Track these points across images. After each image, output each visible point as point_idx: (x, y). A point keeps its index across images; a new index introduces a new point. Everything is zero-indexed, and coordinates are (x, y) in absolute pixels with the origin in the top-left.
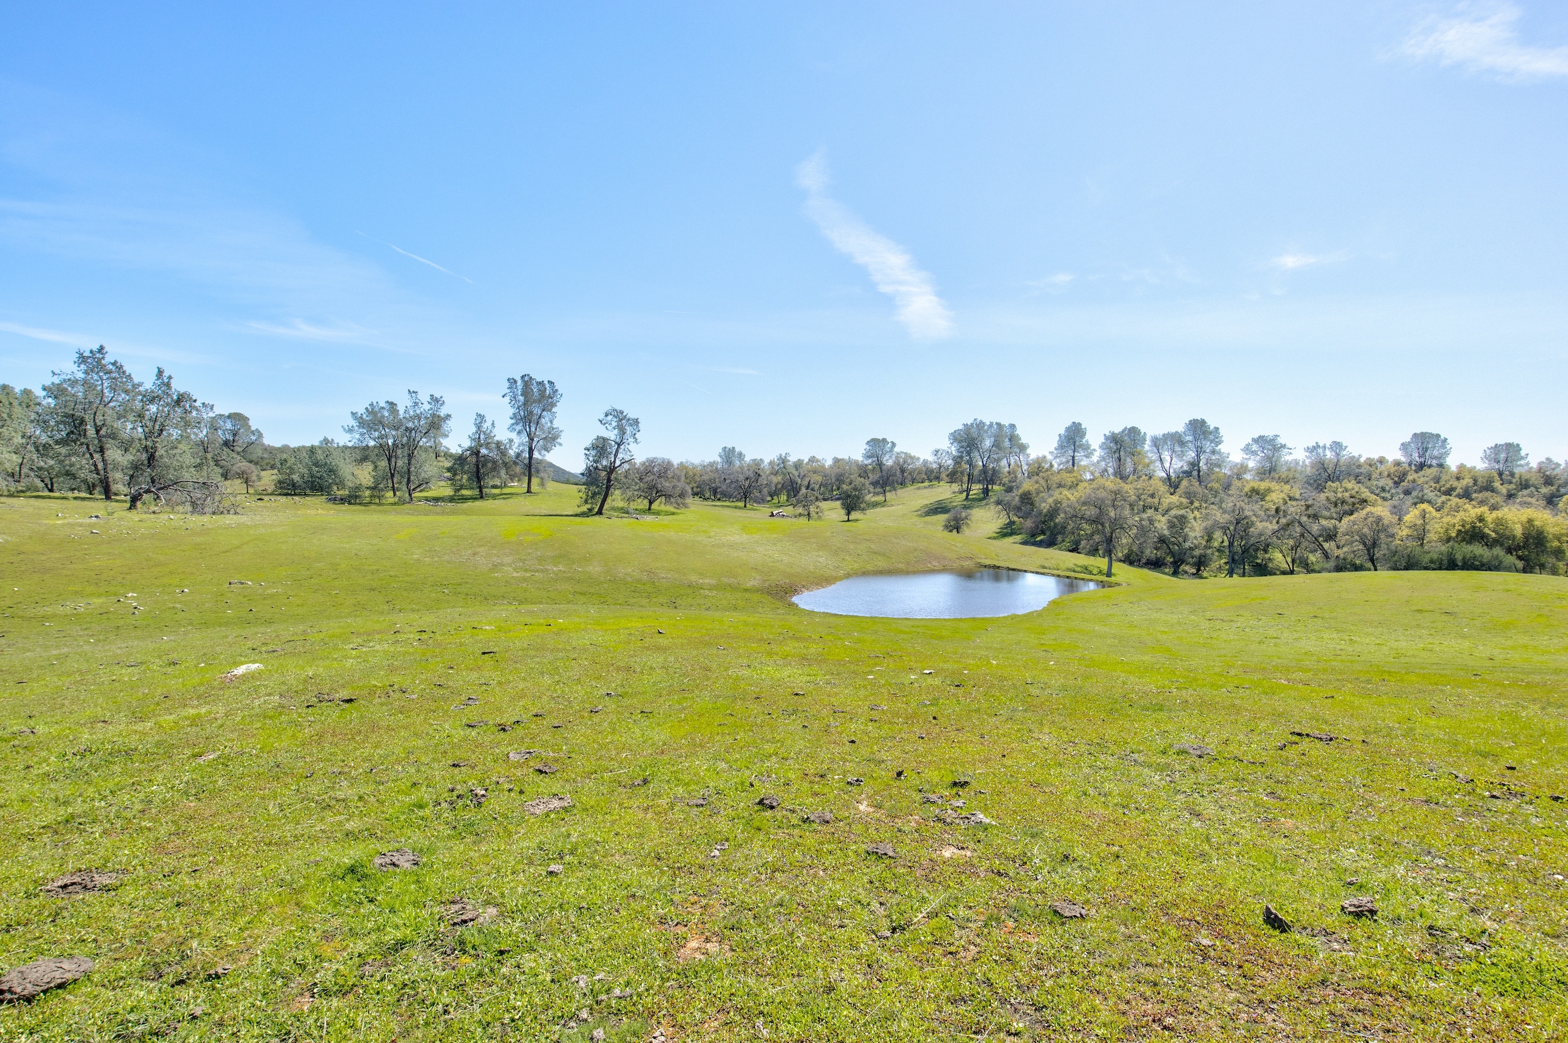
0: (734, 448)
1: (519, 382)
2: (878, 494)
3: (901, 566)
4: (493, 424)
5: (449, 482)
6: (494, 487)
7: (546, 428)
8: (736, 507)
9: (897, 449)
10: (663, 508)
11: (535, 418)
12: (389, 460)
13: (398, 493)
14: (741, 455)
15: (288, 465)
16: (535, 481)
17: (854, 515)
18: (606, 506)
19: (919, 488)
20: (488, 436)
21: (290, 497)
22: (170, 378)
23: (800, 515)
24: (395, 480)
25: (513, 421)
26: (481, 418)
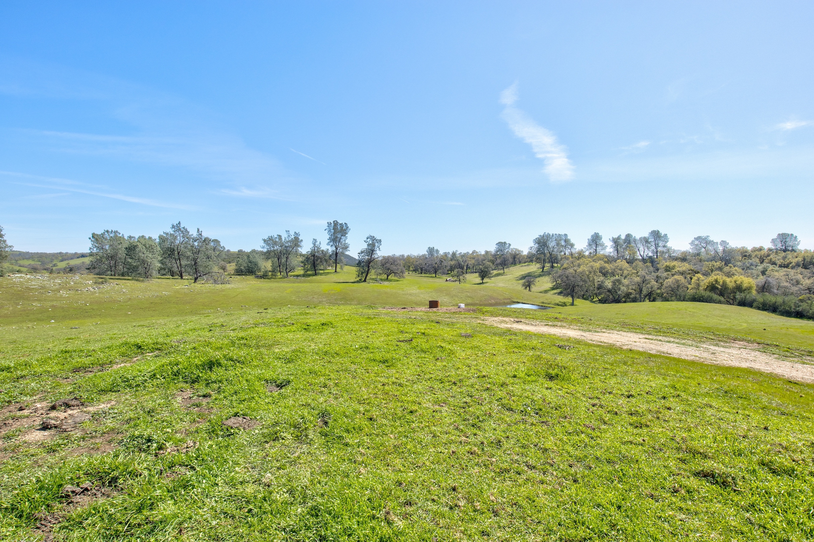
0: (433, 247)
1: (332, 224)
2: (501, 269)
3: (477, 302)
4: (320, 243)
5: (302, 268)
6: (320, 270)
7: (343, 244)
8: (431, 277)
9: (511, 247)
10: (393, 278)
11: (338, 239)
12: (278, 260)
13: (282, 273)
14: (437, 251)
15: (240, 262)
16: (338, 266)
17: (485, 280)
18: (368, 278)
19: (522, 266)
20: (318, 248)
21: (241, 276)
22: (201, 232)
23: (456, 281)
24: (281, 268)
25: (329, 241)
26: (315, 240)
